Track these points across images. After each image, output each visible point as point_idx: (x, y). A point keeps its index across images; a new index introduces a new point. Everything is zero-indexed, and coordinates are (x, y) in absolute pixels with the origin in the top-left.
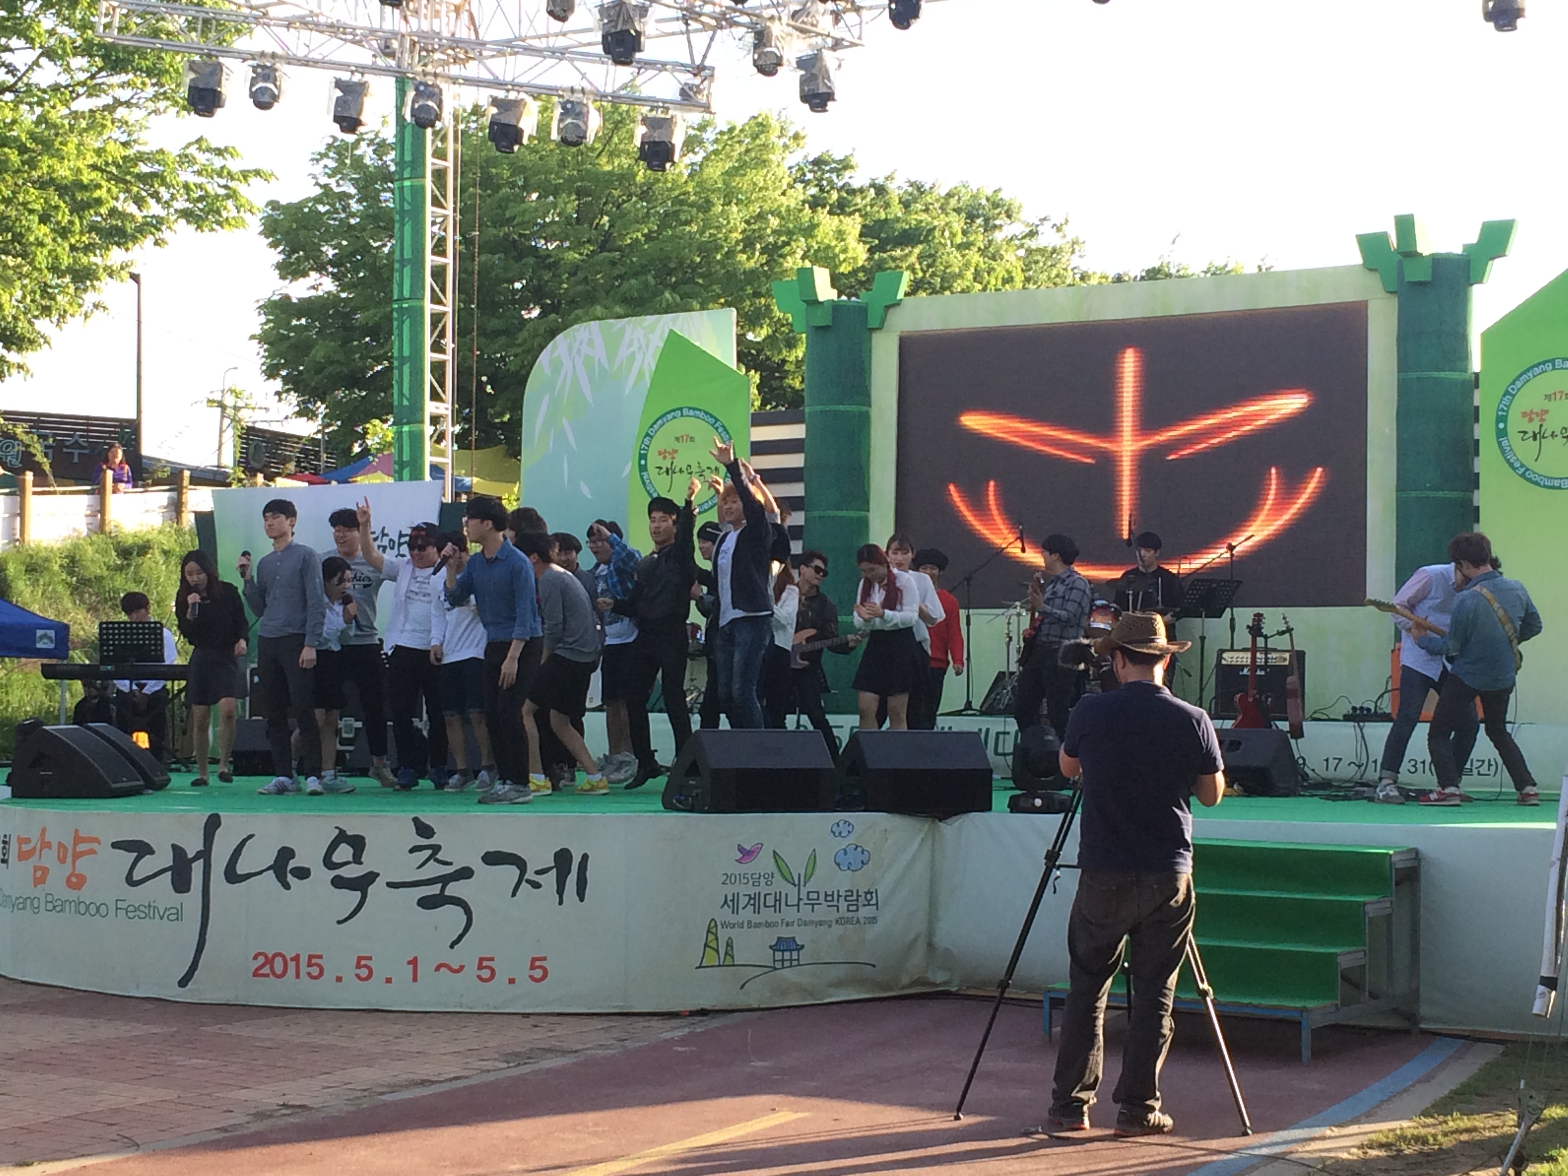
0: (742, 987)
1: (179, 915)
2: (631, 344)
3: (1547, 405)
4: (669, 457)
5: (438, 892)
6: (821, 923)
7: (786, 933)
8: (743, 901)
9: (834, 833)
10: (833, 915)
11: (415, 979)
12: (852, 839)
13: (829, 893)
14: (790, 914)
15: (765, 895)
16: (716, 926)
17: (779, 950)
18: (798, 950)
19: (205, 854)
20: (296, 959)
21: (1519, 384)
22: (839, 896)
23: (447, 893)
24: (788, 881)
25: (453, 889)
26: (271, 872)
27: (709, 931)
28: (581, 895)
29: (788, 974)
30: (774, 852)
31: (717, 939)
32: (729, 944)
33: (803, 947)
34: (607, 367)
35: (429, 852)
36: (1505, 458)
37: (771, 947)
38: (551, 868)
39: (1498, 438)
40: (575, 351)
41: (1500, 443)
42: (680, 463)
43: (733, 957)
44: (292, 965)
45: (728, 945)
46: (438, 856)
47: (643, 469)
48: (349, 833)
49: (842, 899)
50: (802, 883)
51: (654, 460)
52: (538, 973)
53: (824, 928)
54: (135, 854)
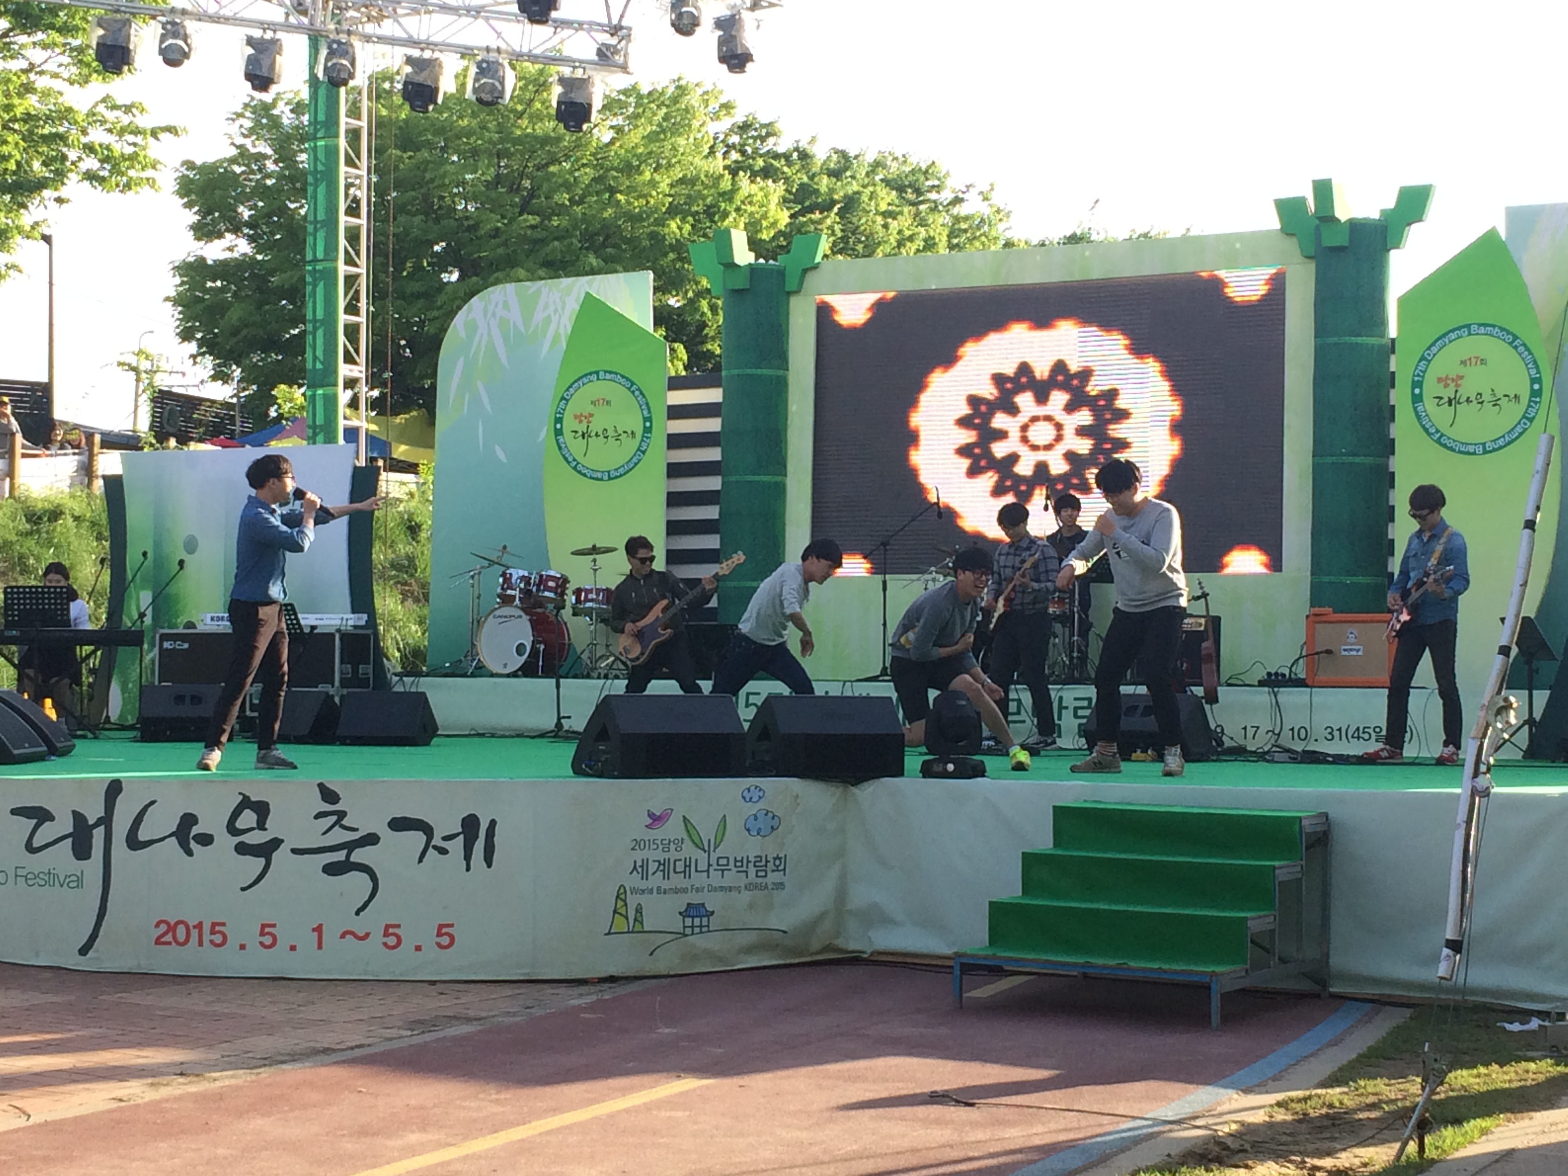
0: (651, 954)
1: (80, 882)
2: (546, 307)
3: (1462, 370)
4: (585, 421)
5: (343, 859)
6: (730, 889)
7: (696, 899)
8: (653, 867)
9: (744, 798)
10: (742, 881)
11: (320, 947)
12: (760, 805)
13: (739, 859)
14: (699, 879)
15: (675, 861)
16: (625, 892)
17: (689, 916)
18: (708, 916)
19: (106, 821)
20: (199, 926)
21: (1434, 349)
22: (748, 862)
23: (352, 859)
24: (697, 846)
25: (358, 856)
26: (174, 838)
27: (618, 897)
28: (489, 860)
29: (698, 941)
30: (684, 817)
31: (626, 905)
32: (639, 910)
33: (712, 913)
34: (523, 331)
35: (334, 818)
36: (1421, 423)
37: (680, 913)
38: (458, 835)
39: (1414, 403)
40: (489, 315)
41: (1415, 409)
42: (596, 426)
43: (642, 924)
44: (195, 933)
45: (637, 911)
46: (343, 822)
47: (559, 433)
48: (253, 799)
49: (751, 865)
50: (712, 849)
51: (569, 424)
52: (445, 941)
53: (734, 893)
54: (35, 821)
